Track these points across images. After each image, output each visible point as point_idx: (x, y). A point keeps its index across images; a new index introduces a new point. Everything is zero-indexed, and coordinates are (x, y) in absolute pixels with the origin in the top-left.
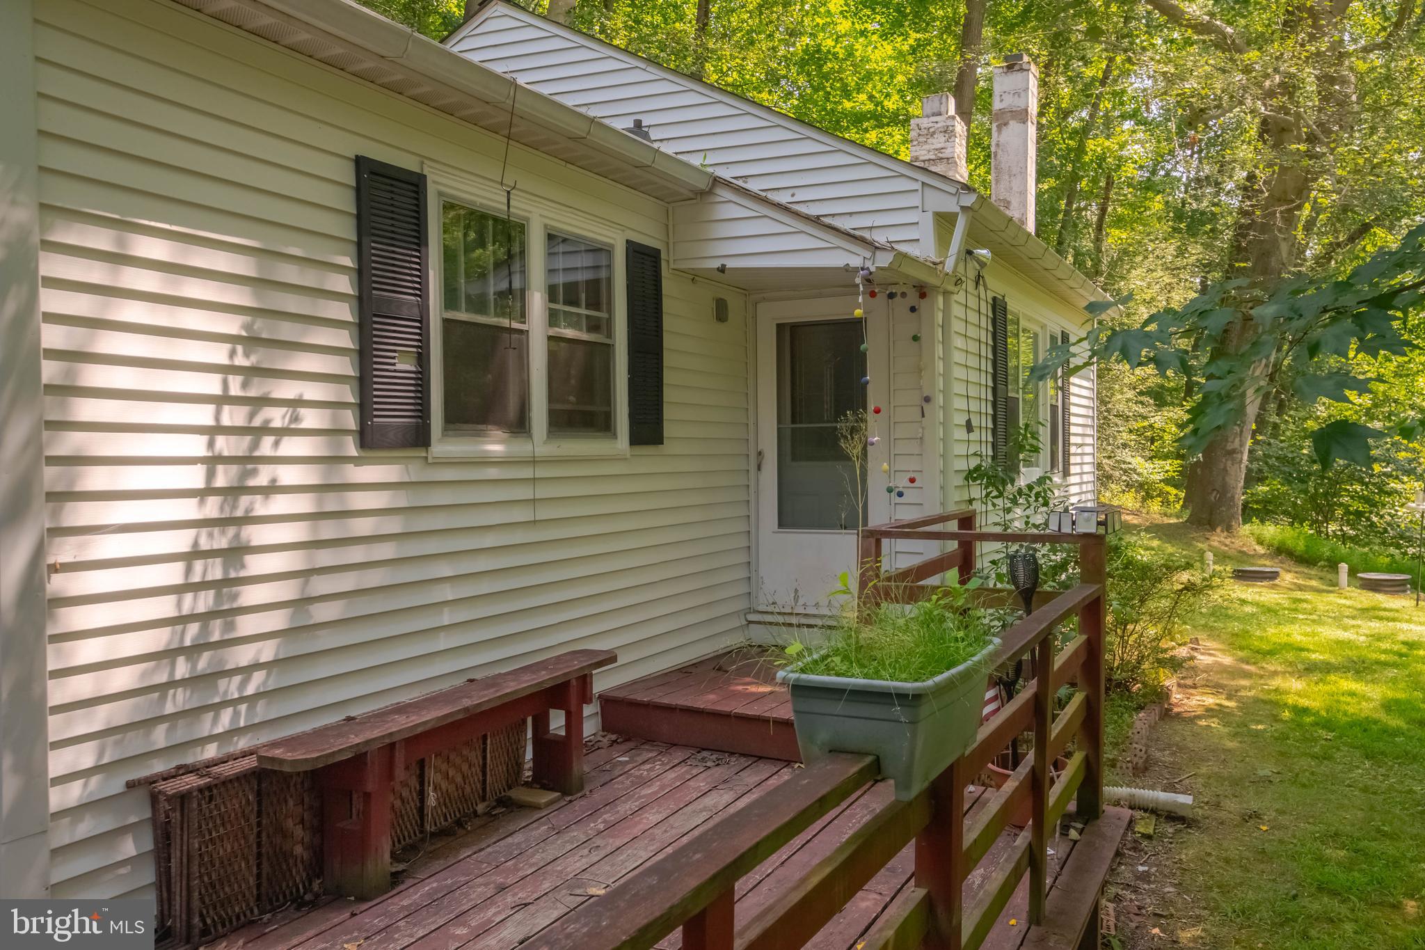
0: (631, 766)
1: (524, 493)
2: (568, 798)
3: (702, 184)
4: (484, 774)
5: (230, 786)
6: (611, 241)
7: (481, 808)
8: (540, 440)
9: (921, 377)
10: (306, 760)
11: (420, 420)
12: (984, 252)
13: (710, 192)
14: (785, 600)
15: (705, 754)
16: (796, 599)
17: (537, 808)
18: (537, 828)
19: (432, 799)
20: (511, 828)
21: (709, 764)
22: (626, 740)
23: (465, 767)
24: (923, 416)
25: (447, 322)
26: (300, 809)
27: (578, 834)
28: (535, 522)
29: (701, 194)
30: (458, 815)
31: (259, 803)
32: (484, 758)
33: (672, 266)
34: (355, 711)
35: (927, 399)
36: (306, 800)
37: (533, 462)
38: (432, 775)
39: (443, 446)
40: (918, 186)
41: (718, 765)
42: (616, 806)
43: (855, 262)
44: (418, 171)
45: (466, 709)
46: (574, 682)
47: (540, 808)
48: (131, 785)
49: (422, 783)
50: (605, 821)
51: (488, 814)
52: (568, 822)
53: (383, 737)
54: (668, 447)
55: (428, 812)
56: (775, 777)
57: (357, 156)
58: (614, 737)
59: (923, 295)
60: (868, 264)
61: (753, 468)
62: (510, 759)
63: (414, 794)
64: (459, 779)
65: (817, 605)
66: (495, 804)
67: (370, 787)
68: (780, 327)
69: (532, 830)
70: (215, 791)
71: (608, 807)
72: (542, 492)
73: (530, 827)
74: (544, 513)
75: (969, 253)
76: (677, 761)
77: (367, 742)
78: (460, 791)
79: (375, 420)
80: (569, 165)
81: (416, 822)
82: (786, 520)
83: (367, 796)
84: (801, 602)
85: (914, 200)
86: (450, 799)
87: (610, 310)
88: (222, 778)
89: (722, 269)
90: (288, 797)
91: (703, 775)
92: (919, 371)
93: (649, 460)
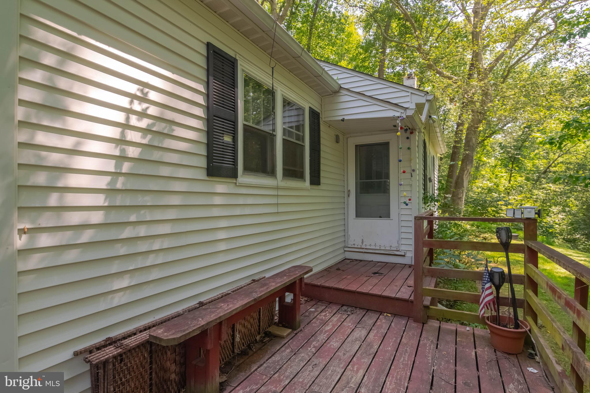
0: (316, 314)
1: (274, 201)
2: (295, 332)
3: (336, 88)
4: (259, 322)
5: (133, 351)
6: (304, 106)
7: (258, 338)
8: (279, 179)
9: (411, 162)
10: (174, 339)
11: (233, 166)
12: (435, 117)
13: (338, 92)
14: (358, 243)
15: (345, 308)
16: (362, 242)
17: (282, 338)
18: (285, 351)
19: (238, 339)
20: (274, 350)
21: (349, 313)
22: (312, 300)
23: (252, 321)
24: (412, 176)
25: (244, 125)
26: (174, 355)
27: (304, 355)
28: (278, 213)
29: (335, 92)
30: (249, 343)
31: (151, 357)
32: (260, 315)
33: (323, 120)
34: (203, 299)
35: (414, 171)
36: (177, 350)
37: (277, 188)
38: (238, 327)
39: (243, 178)
40: (409, 94)
41: (352, 313)
42: (317, 337)
43: (397, 114)
44: (234, 57)
45: (255, 300)
46: (298, 281)
47: (284, 338)
48: (76, 354)
49: (233, 331)
50: (314, 347)
51: (262, 341)
52: (298, 347)
53: (216, 319)
54: (322, 187)
55: (236, 344)
56: (379, 320)
57: (208, 43)
58: (306, 299)
59: (412, 133)
60: (402, 115)
61: (346, 196)
62: (269, 314)
63: (230, 337)
64: (249, 326)
65: (370, 245)
66: (263, 335)
67: (210, 347)
68: (356, 146)
69: (282, 352)
70: (124, 356)
71: (313, 338)
72: (281, 201)
73: (281, 350)
74: (281, 209)
75: (430, 117)
76: (335, 311)
77: (208, 324)
78: (250, 332)
79: (214, 164)
80: (291, 73)
81: (231, 349)
82: (359, 214)
83: (208, 351)
84: (364, 244)
85: (408, 99)
86: (245, 336)
87: (303, 132)
88: (128, 348)
89: (343, 120)
90: (167, 351)
91: (348, 319)
92: (410, 160)
93: (316, 191)
